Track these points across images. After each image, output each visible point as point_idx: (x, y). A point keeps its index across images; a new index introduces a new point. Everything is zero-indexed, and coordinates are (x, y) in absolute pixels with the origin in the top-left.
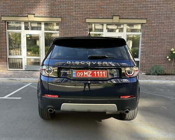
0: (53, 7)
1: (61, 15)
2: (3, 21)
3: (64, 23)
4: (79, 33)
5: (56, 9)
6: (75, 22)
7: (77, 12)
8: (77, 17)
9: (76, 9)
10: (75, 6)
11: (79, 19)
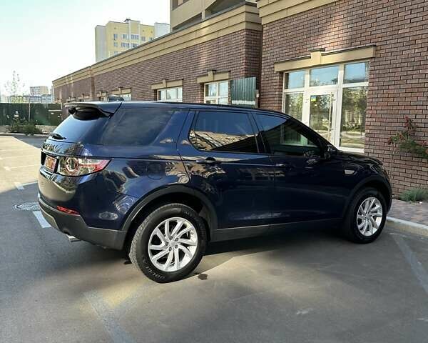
0: (361, 23)
1: (376, 40)
2: (277, 72)
3: (380, 59)
4: (416, 81)
5: (366, 26)
6: (409, 52)
7: (415, 24)
8: (415, 38)
9: (413, 16)
10: (411, 7)
11: (420, 41)
